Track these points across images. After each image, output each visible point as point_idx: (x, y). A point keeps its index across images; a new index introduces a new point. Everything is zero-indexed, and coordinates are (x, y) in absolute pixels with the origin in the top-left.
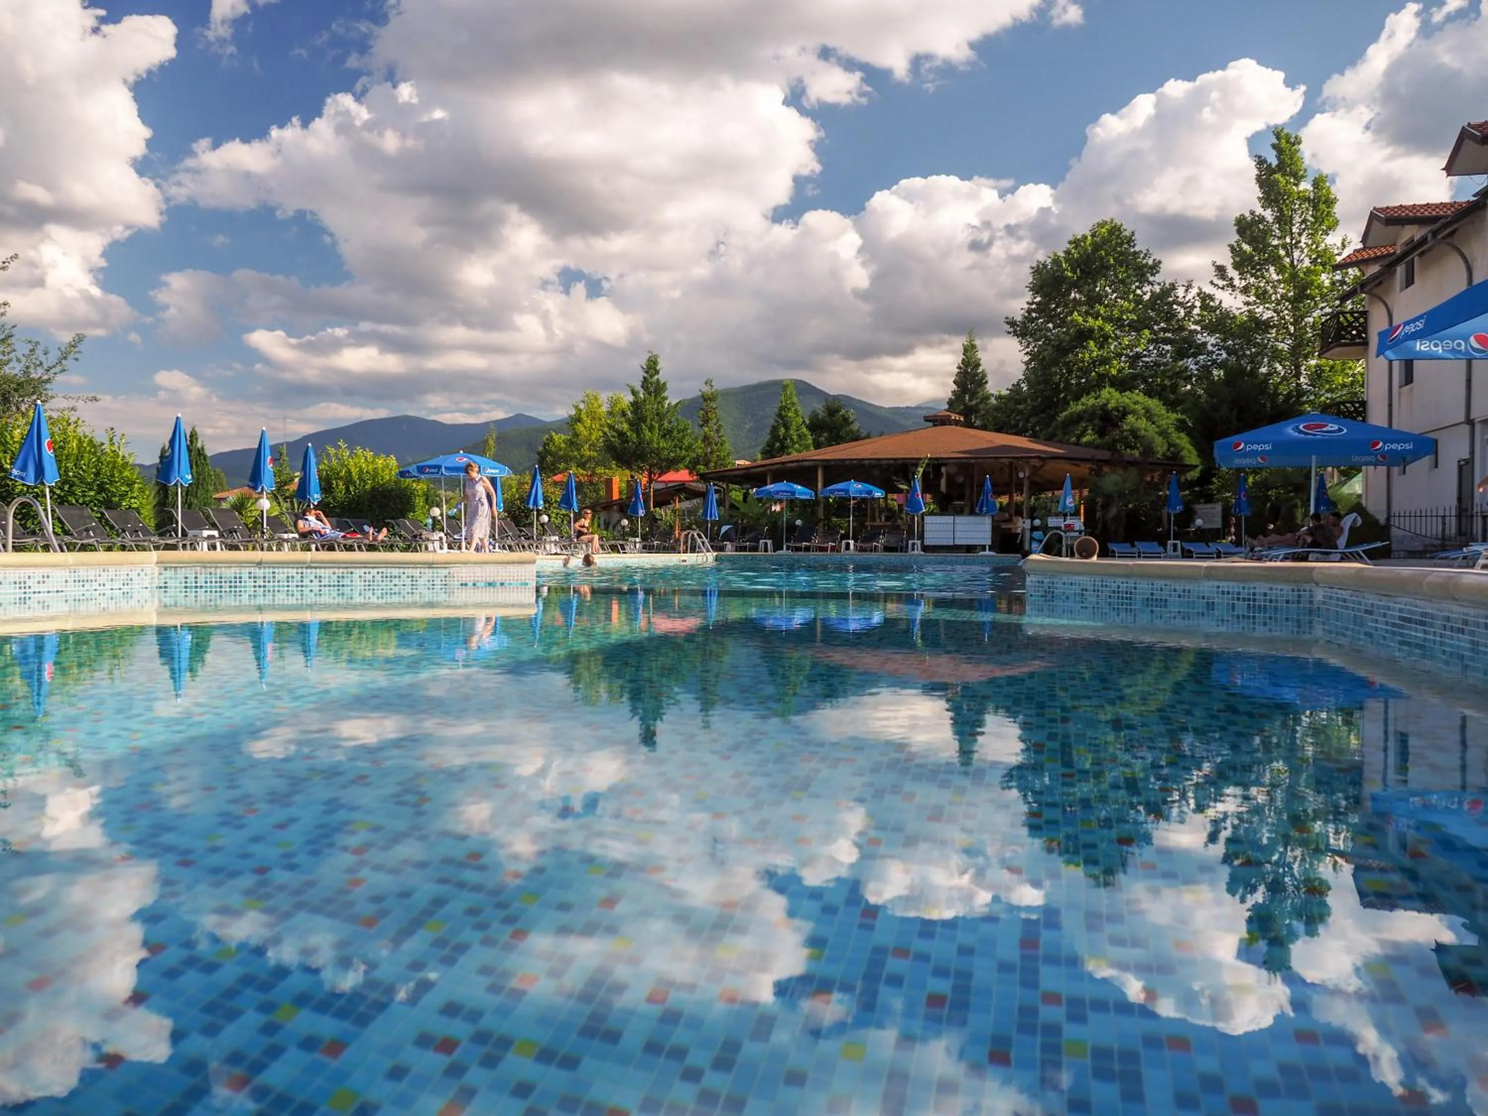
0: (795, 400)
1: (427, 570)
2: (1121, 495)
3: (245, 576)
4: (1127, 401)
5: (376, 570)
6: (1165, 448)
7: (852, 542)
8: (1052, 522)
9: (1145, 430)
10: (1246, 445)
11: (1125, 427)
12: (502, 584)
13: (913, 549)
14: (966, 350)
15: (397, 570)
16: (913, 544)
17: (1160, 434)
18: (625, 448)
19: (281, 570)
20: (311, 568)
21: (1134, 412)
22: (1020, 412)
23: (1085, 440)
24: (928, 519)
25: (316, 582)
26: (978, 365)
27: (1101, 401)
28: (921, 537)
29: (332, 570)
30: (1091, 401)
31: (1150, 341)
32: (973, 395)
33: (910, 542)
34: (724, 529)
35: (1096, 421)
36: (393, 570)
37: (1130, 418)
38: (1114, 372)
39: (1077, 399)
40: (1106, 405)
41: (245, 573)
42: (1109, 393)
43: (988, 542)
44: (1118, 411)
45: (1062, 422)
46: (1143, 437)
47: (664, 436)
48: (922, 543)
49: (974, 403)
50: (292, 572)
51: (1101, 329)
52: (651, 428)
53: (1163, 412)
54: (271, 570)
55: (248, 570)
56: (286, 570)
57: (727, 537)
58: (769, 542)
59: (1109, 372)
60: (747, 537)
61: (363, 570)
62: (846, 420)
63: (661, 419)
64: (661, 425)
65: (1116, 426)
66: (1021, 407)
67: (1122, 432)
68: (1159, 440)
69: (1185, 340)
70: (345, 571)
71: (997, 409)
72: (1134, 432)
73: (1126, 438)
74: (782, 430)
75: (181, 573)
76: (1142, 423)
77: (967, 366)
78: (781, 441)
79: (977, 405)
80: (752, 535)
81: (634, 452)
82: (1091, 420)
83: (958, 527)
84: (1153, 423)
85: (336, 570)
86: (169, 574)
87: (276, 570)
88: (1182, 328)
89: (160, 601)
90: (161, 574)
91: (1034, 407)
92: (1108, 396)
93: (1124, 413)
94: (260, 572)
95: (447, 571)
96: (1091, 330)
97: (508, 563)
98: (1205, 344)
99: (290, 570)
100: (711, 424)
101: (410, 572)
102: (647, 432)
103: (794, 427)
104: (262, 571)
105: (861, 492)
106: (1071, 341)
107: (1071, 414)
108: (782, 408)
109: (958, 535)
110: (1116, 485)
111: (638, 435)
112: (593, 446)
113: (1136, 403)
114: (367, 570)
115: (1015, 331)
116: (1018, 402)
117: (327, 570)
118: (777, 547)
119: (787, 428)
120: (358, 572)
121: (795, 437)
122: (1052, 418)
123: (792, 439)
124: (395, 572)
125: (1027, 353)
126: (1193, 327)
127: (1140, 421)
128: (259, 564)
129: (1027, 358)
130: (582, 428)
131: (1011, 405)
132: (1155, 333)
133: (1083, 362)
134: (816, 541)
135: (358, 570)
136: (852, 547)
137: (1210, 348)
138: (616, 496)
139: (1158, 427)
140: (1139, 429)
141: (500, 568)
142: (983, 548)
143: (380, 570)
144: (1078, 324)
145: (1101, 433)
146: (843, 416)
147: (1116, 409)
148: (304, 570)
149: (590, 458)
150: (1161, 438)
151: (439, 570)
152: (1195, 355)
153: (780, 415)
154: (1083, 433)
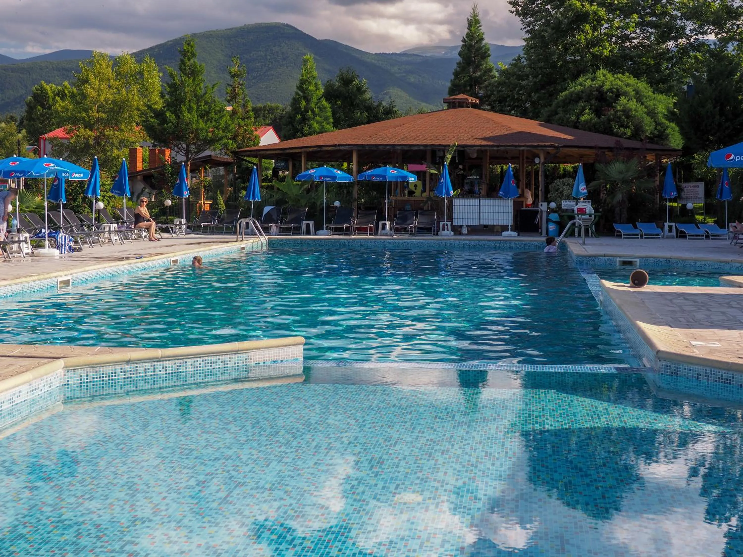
0: (315, 73)
1: (234, 356)
2: (624, 181)
3: (118, 371)
4: (620, 83)
5: (201, 359)
6: (652, 127)
7: (388, 223)
8: (566, 205)
9: (636, 110)
10: (735, 156)
11: (618, 108)
12: (282, 361)
13: (444, 230)
14: (470, 25)
15: (215, 358)
16: (444, 225)
17: (648, 114)
18: (165, 129)
19: (141, 365)
20: (160, 361)
21: (625, 94)
22: (522, 87)
23: (583, 118)
24: (456, 202)
25: (163, 372)
26: (482, 39)
27: (597, 83)
28: (450, 218)
29: (173, 362)
30: (588, 83)
31: (638, 24)
32: (477, 67)
33: (442, 223)
34: (267, 209)
35: (593, 102)
36: (212, 358)
37: (623, 100)
38: (606, 53)
39: (575, 77)
40: (602, 86)
41: (118, 368)
42: (604, 75)
43: (509, 222)
44: (612, 92)
45: (564, 101)
46: (635, 116)
47: (202, 117)
48: (452, 224)
49: (478, 74)
50: (148, 365)
51: (595, 13)
52: (190, 109)
53: (650, 94)
54: (135, 365)
55: (120, 367)
56: (144, 364)
57: (269, 218)
58: (311, 223)
59: (602, 53)
60: (289, 218)
61: (193, 360)
62: (359, 89)
63: (198, 101)
64: (199, 107)
65: (610, 105)
66: (524, 83)
67: (616, 111)
68: (647, 120)
69: (666, 25)
70: (181, 361)
71: (500, 84)
72: (627, 112)
73: (619, 118)
74: (304, 103)
75: (78, 372)
76: (633, 105)
77: (471, 40)
78: (301, 114)
79: (480, 77)
80: (293, 216)
81: (173, 133)
82: (588, 100)
83: (483, 209)
84: (642, 104)
85: (176, 361)
86: (70, 374)
87: (138, 365)
88: (664, 13)
89: (65, 395)
90: (65, 375)
91: (535, 83)
92: (603, 78)
93: (618, 94)
94: (127, 368)
95: (247, 355)
96: (587, 14)
97: (286, 346)
98: (684, 28)
99: (147, 364)
100: (239, 99)
101: (223, 358)
102: (186, 114)
103: (315, 100)
104: (129, 366)
105: (396, 177)
106: (570, 24)
107: (571, 94)
108: (303, 82)
109: (483, 216)
110: (621, 173)
111: (178, 117)
112: (101, 108)
113: (628, 85)
114: (195, 359)
115: (517, 11)
116: (520, 78)
117: (170, 362)
118: (318, 227)
119: (308, 101)
120: (190, 361)
121: (317, 110)
122: (552, 95)
123: (313, 111)
124: (214, 359)
125: (527, 32)
126: (675, 13)
127: (631, 103)
128: (128, 362)
129: (528, 36)
130: (91, 90)
131: (513, 80)
132: (641, 17)
133: (579, 43)
134: (355, 223)
135: (190, 360)
136: (388, 227)
137: (688, 32)
138: (140, 166)
139: (646, 107)
140: (631, 110)
141: (280, 349)
142: (504, 228)
143: (204, 359)
144: (576, 8)
145: (598, 112)
146: (357, 86)
147: (611, 90)
148: (156, 363)
149: (99, 120)
150: (649, 118)
151: (242, 355)
152: (675, 39)
153: (300, 88)
154: (582, 113)
